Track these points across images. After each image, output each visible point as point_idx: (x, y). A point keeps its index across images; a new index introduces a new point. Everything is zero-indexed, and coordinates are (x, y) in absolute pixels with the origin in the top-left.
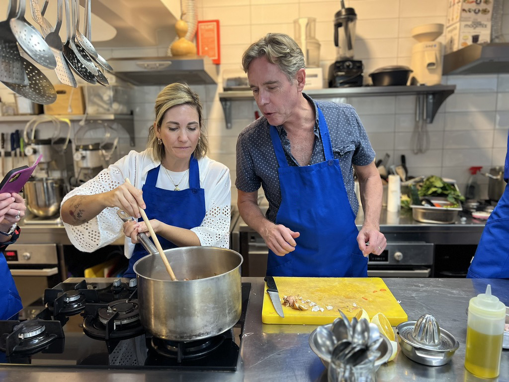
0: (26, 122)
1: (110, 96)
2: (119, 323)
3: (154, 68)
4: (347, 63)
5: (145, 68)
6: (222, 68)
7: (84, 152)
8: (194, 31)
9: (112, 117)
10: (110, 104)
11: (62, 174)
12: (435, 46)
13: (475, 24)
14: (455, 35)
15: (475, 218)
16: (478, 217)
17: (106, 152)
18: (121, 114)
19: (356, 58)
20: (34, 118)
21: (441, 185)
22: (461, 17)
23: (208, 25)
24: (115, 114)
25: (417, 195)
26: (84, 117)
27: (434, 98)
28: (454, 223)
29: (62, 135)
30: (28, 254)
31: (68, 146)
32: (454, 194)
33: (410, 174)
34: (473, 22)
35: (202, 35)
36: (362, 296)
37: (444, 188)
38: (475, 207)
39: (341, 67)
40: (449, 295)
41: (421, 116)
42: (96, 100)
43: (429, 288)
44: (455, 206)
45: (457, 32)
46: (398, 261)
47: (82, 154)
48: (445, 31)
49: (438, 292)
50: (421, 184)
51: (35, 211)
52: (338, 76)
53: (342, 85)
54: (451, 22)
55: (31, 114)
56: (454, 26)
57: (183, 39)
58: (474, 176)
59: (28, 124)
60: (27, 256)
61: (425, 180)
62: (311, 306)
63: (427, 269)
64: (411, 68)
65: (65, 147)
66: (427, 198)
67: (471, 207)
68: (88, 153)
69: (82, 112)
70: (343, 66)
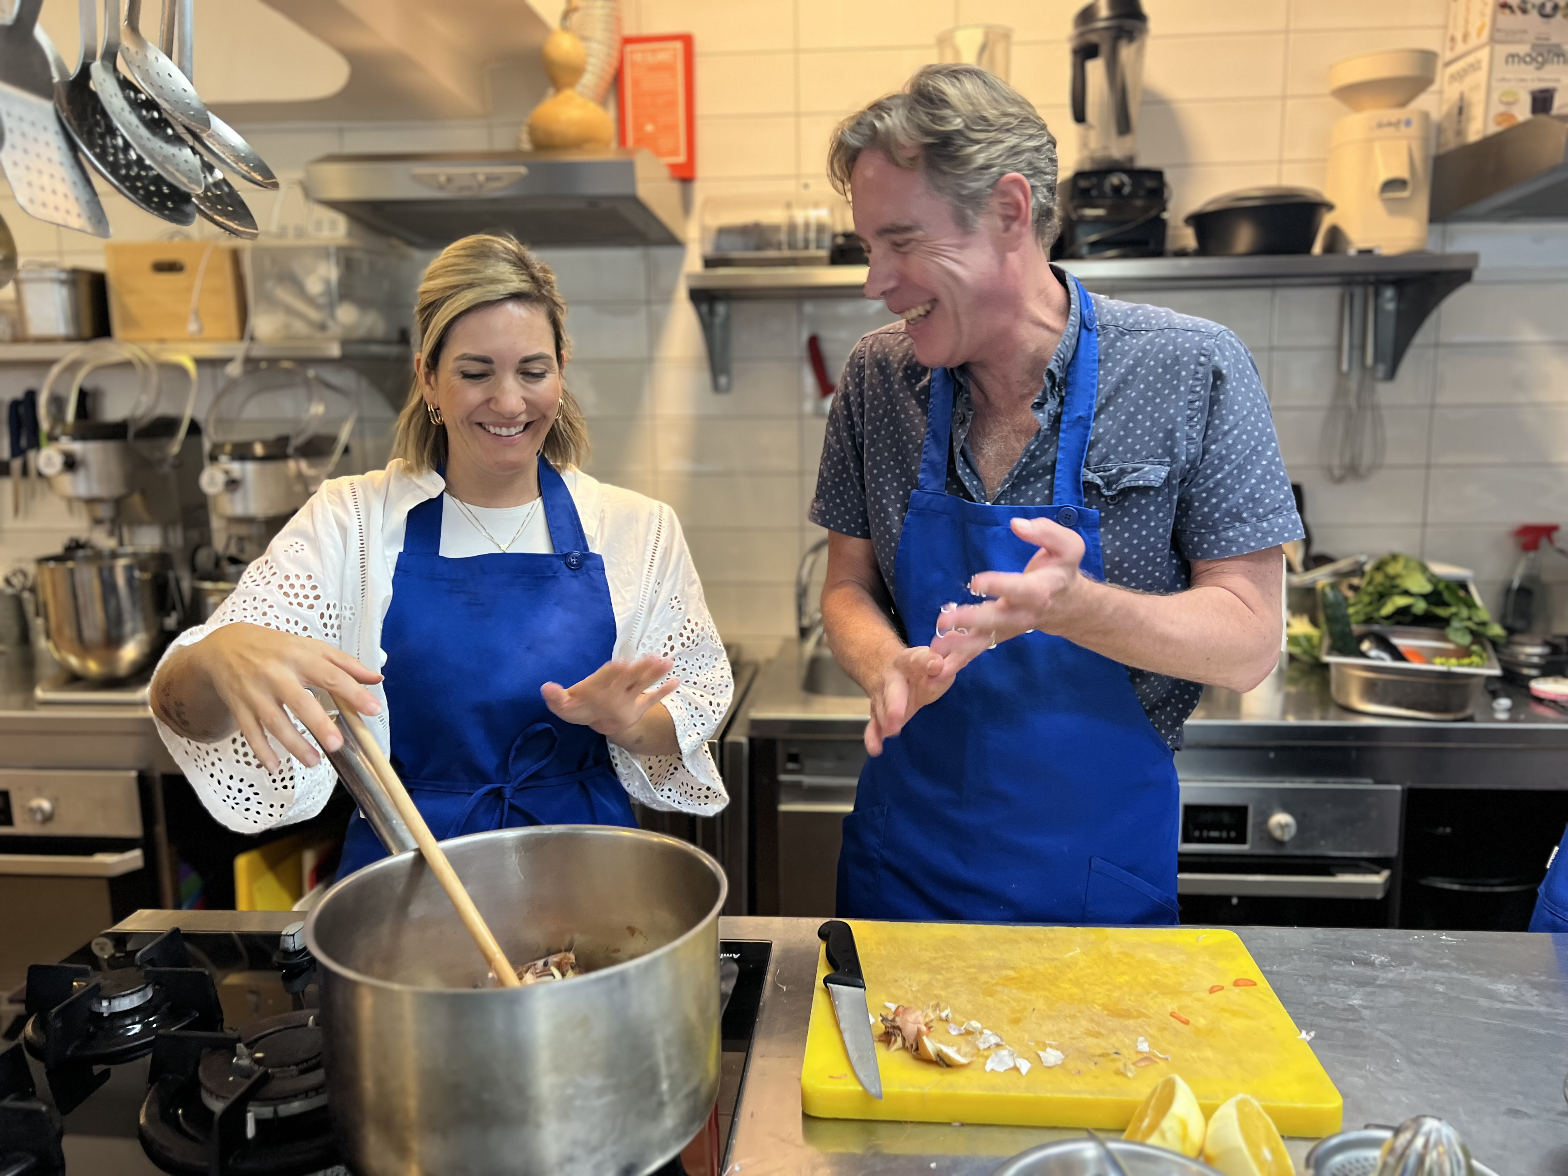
0: (47, 364)
1: (327, 282)
2: (267, 1112)
3: (469, 188)
4: (1115, 180)
5: (441, 187)
6: (701, 190)
7: (236, 468)
8: (611, 71)
9: (335, 351)
10: (331, 307)
11: (165, 538)
12: (1408, 123)
13: (1541, 54)
14: (1476, 88)
15: (1540, 700)
16: (1552, 697)
17: (311, 466)
18: (367, 341)
19: (1144, 162)
20: (74, 351)
21: (1427, 588)
22: (1494, 29)
23: (654, 51)
24: (345, 343)
25: (1345, 620)
26: (238, 350)
27: (1399, 298)
28: (1470, 719)
29: (165, 409)
30: (46, 805)
31: (184, 445)
32: (1470, 619)
33: (1317, 548)
34: (1534, 46)
35: (636, 83)
36: (1170, 1009)
37: (1434, 597)
38: (1536, 660)
39: (1094, 193)
40: (1483, 1002)
41: (1356, 354)
42: (284, 294)
43: (1407, 973)
44: (1475, 659)
45: (1481, 76)
46: (1280, 843)
47: (227, 472)
48: (1442, 76)
49: (1440, 988)
50: (1356, 581)
51: (74, 661)
52: (1082, 220)
53: (1098, 249)
54: (1460, 48)
55: (68, 340)
56: (1470, 59)
57: (568, 93)
58: (1532, 555)
59: (55, 370)
60: (40, 809)
61: (1368, 568)
62: (982, 1046)
63: (1377, 873)
64: (1328, 196)
65: (175, 448)
66: (1376, 628)
67: (1522, 658)
68: (248, 470)
69: (235, 331)
70: (1100, 186)
